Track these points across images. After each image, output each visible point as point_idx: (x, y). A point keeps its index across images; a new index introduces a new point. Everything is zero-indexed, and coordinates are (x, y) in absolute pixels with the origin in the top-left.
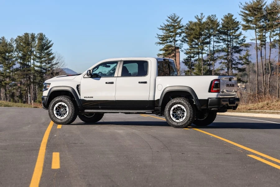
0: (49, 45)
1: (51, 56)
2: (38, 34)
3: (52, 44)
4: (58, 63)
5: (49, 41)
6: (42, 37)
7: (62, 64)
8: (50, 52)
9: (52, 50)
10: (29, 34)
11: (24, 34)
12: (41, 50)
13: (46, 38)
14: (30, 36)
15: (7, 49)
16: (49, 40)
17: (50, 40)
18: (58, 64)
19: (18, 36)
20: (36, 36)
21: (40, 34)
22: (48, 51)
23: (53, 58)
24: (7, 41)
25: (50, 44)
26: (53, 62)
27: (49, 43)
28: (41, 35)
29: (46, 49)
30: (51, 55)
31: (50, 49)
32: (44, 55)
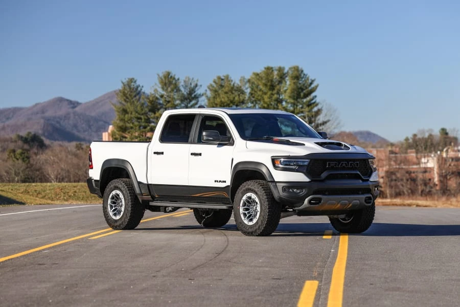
0: (310, 88)
1: (315, 109)
2: (290, 68)
3: (317, 87)
4: (328, 121)
5: (310, 81)
6: (298, 75)
7: (335, 124)
8: (313, 101)
9: (316, 96)
10: (274, 69)
11: (265, 68)
12: (295, 98)
13: (304, 74)
14: (276, 73)
15: (234, 98)
16: (310, 78)
17: (313, 79)
18: (328, 124)
19: (254, 73)
20: (286, 71)
21: (294, 68)
22: (308, 99)
23: (318, 113)
24: (233, 82)
25: (313, 86)
26: (319, 119)
27: (311, 84)
28: (296, 69)
29: (306, 96)
30: (314, 107)
31: (313, 94)
32: (302, 108)
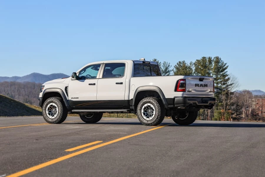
0: (224, 67)
1: (227, 78)
2: (214, 58)
3: (228, 67)
4: (233, 84)
5: (224, 64)
6: (218, 60)
7: (236, 85)
8: (226, 74)
9: (227, 72)
10: (206, 58)
11: (202, 57)
12: (217, 72)
13: (221, 61)
14: (207, 60)
15: (187, 72)
16: (224, 63)
17: (226, 63)
18: (233, 85)
19: (197, 60)
20: (212, 59)
21: (216, 57)
22: (223, 73)
23: (229, 79)
24: (187, 64)
25: (225, 66)
26: (228, 83)
27: (225, 65)
28: (217, 58)
29: (222, 71)
30: (226, 77)
31: (226, 71)
32: (220, 77)
